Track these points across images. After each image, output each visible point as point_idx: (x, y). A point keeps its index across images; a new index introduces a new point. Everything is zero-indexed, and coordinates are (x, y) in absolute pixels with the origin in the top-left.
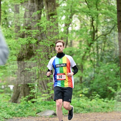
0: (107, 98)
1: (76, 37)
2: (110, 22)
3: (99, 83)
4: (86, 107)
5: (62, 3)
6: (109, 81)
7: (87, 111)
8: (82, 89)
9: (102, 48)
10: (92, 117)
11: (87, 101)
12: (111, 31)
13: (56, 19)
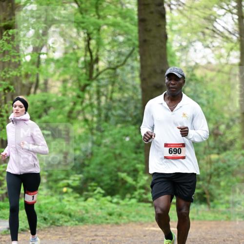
0: (118, 196)
1: (55, 73)
2: (124, 42)
3: (102, 164)
4: (75, 213)
5: (28, 4)
6: (122, 161)
7: (77, 222)
8: (67, 178)
9: (108, 94)
10: (88, 233)
11: (77, 201)
12: (125, 61)
13: (15, 35)
